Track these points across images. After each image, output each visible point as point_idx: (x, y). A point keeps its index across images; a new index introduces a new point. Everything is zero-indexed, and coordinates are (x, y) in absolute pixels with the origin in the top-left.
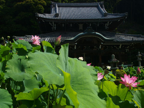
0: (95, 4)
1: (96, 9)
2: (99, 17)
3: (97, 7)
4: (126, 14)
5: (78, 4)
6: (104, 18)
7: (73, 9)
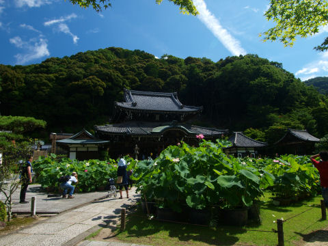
0: (169, 94)
1: (169, 99)
2: (176, 109)
3: (171, 97)
4: (201, 107)
5: (152, 93)
6: (180, 110)
7: (148, 97)
